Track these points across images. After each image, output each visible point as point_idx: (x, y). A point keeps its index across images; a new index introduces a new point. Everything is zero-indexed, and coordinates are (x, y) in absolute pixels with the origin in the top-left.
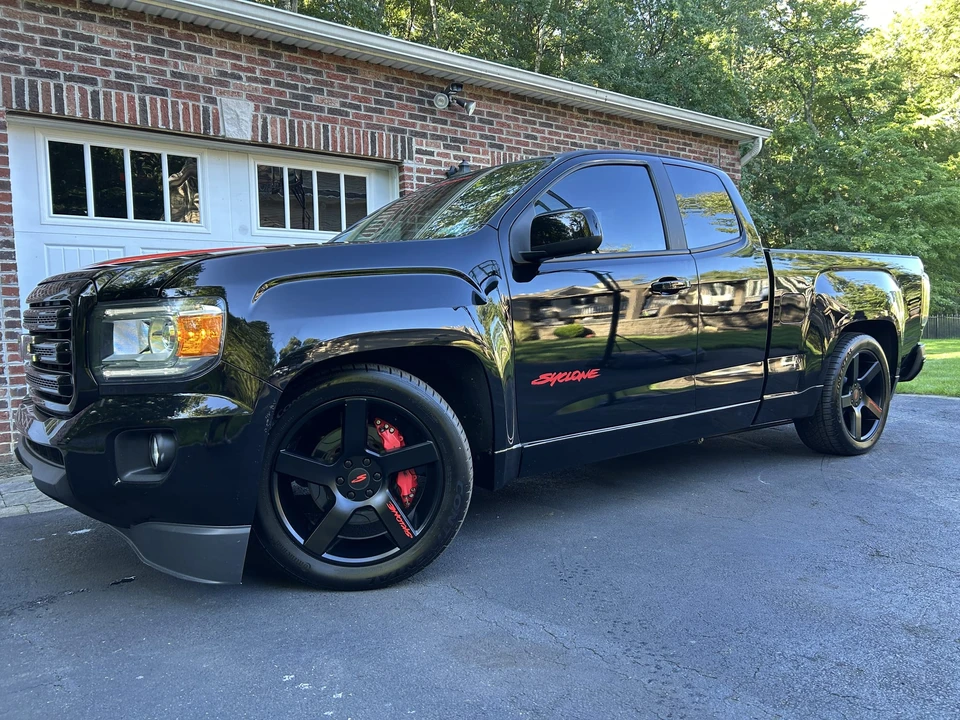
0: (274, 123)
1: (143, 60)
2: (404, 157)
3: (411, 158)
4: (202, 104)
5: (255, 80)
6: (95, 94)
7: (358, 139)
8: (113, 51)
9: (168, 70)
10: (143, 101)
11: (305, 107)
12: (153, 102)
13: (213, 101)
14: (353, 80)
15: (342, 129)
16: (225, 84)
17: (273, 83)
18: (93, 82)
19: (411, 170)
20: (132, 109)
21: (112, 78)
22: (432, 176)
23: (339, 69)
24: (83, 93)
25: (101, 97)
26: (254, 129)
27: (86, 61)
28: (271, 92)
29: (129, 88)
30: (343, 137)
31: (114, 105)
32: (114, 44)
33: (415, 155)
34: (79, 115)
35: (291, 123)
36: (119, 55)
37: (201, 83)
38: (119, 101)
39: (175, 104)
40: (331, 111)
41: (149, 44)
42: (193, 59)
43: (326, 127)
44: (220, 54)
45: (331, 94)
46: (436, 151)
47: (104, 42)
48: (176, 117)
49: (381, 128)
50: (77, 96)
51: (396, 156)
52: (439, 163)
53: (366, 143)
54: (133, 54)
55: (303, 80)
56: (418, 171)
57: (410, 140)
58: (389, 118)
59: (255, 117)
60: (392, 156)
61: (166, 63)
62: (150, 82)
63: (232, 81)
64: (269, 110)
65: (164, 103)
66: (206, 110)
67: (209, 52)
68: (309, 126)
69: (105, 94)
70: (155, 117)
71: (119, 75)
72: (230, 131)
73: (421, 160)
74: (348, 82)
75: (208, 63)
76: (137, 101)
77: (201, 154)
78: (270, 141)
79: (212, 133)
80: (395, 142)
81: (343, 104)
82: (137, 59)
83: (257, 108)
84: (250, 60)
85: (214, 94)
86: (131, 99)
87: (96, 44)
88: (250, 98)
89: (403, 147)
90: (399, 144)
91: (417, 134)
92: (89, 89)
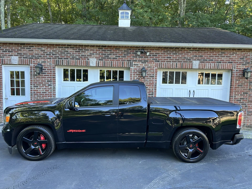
0: (100, 62)
1: (76, 54)
2: (130, 66)
3: (132, 66)
4: (86, 60)
5: (97, 54)
6: (68, 61)
7: (119, 64)
8: (71, 53)
9: (81, 55)
10: (76, 61)
11: (107, 58)
12: (78, 61)
13: (88, 59)
14: (119, 51)
15: (115, 62)
16: (91, 56)
17: (101, 54)
18: (68, 59)
19: (132, 69)
20: (74, 63)
21: (71, 58)
22: (138, 70)
23: (116, 49)
24: (66, 61)
25: (69, 61)
26: (96, 64)
27: (67, 55)
28: (100, 56)
29: (74, 59)
30: (115, 63)
31: (71, 62)
32: (72, 52)
33: (133, 66)
34: (65, 65)
35: (104, 62)
36: (72, 53)
37: (87, 56)
38: (72, 61)
39: (81, 61)
40: (113, 58)
41: (78, 50)
42: (85, 52)
43: (112, 62)
44: (90, 50)
45: (113, 55)
46: (139, 64)
47: (70, 51)
48: (82, 63)
49: (125, 60)
50: (65, 61)
51: (128, 66)
52: (140, 67)
53: (121, 64)
54: (75, 53)
55: (107, 53)
56: (134, 69)
57: (132, 62)
58: (127, 58)
59: (97, 61)
60: (127, 66)
61: (80, 53)
62: (77, 58)
63: (92, 55)
64: (99, 60)
65: (80, 61)
66: (87, 61)
67: (88, 50)
68: (108, 62)
69: (70, 61)
70: (78, 64)
71: (72, 57)
72: (91, 65)
73: (135, 67)
74: (118, 52)
75: (88, 52)
76: (75, 61)
77: (89, 69)
78: (99, 66)
79: (88, 65)
80: (128, 63)
81: (116, 56)
82: (75, 54)
83: (97, 60)
84: (96, 50)
85: (89, 58)
86: (74, 61)
87: (69, 52)
88: (96, 58)
89: (130, 64)
90: (129, 64)
91: (134, 61)
92: (67, 60)
